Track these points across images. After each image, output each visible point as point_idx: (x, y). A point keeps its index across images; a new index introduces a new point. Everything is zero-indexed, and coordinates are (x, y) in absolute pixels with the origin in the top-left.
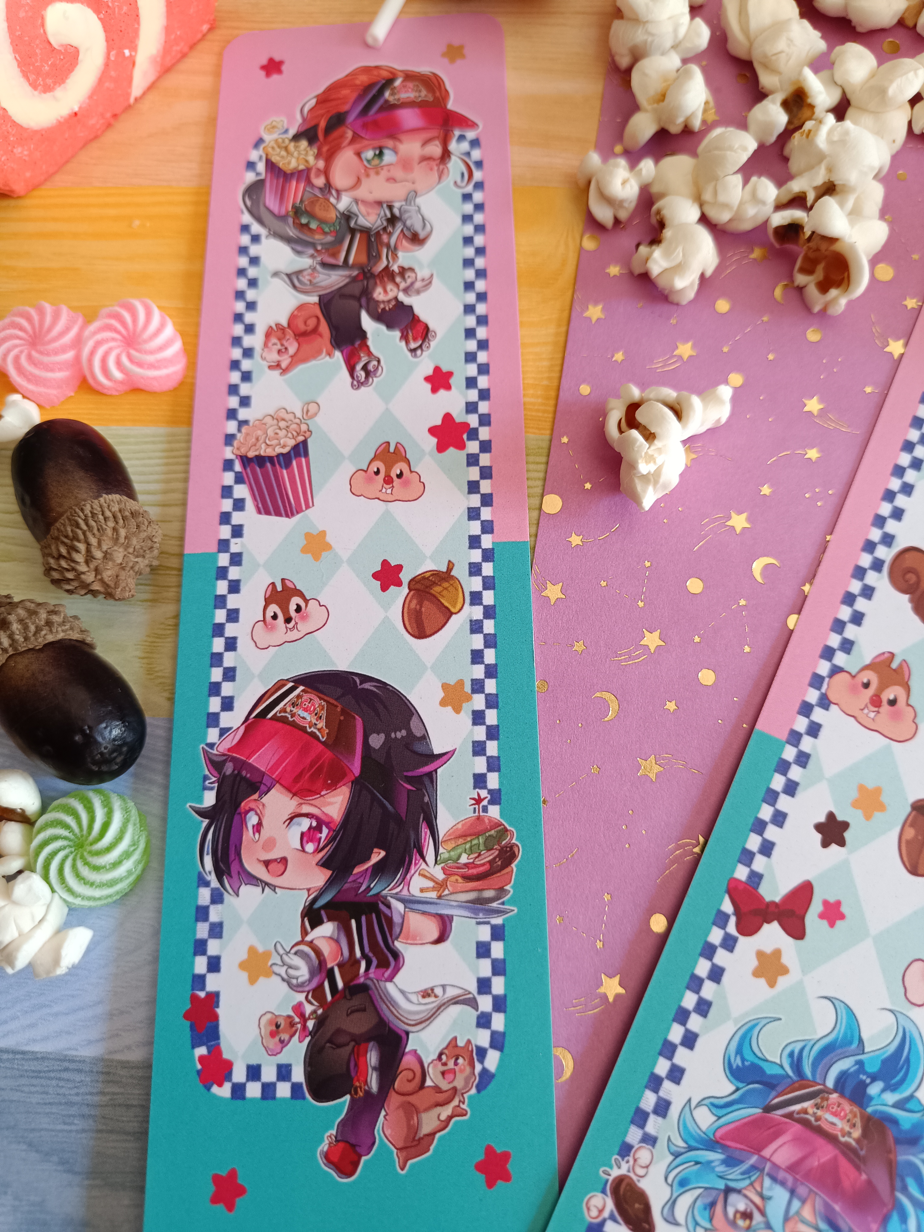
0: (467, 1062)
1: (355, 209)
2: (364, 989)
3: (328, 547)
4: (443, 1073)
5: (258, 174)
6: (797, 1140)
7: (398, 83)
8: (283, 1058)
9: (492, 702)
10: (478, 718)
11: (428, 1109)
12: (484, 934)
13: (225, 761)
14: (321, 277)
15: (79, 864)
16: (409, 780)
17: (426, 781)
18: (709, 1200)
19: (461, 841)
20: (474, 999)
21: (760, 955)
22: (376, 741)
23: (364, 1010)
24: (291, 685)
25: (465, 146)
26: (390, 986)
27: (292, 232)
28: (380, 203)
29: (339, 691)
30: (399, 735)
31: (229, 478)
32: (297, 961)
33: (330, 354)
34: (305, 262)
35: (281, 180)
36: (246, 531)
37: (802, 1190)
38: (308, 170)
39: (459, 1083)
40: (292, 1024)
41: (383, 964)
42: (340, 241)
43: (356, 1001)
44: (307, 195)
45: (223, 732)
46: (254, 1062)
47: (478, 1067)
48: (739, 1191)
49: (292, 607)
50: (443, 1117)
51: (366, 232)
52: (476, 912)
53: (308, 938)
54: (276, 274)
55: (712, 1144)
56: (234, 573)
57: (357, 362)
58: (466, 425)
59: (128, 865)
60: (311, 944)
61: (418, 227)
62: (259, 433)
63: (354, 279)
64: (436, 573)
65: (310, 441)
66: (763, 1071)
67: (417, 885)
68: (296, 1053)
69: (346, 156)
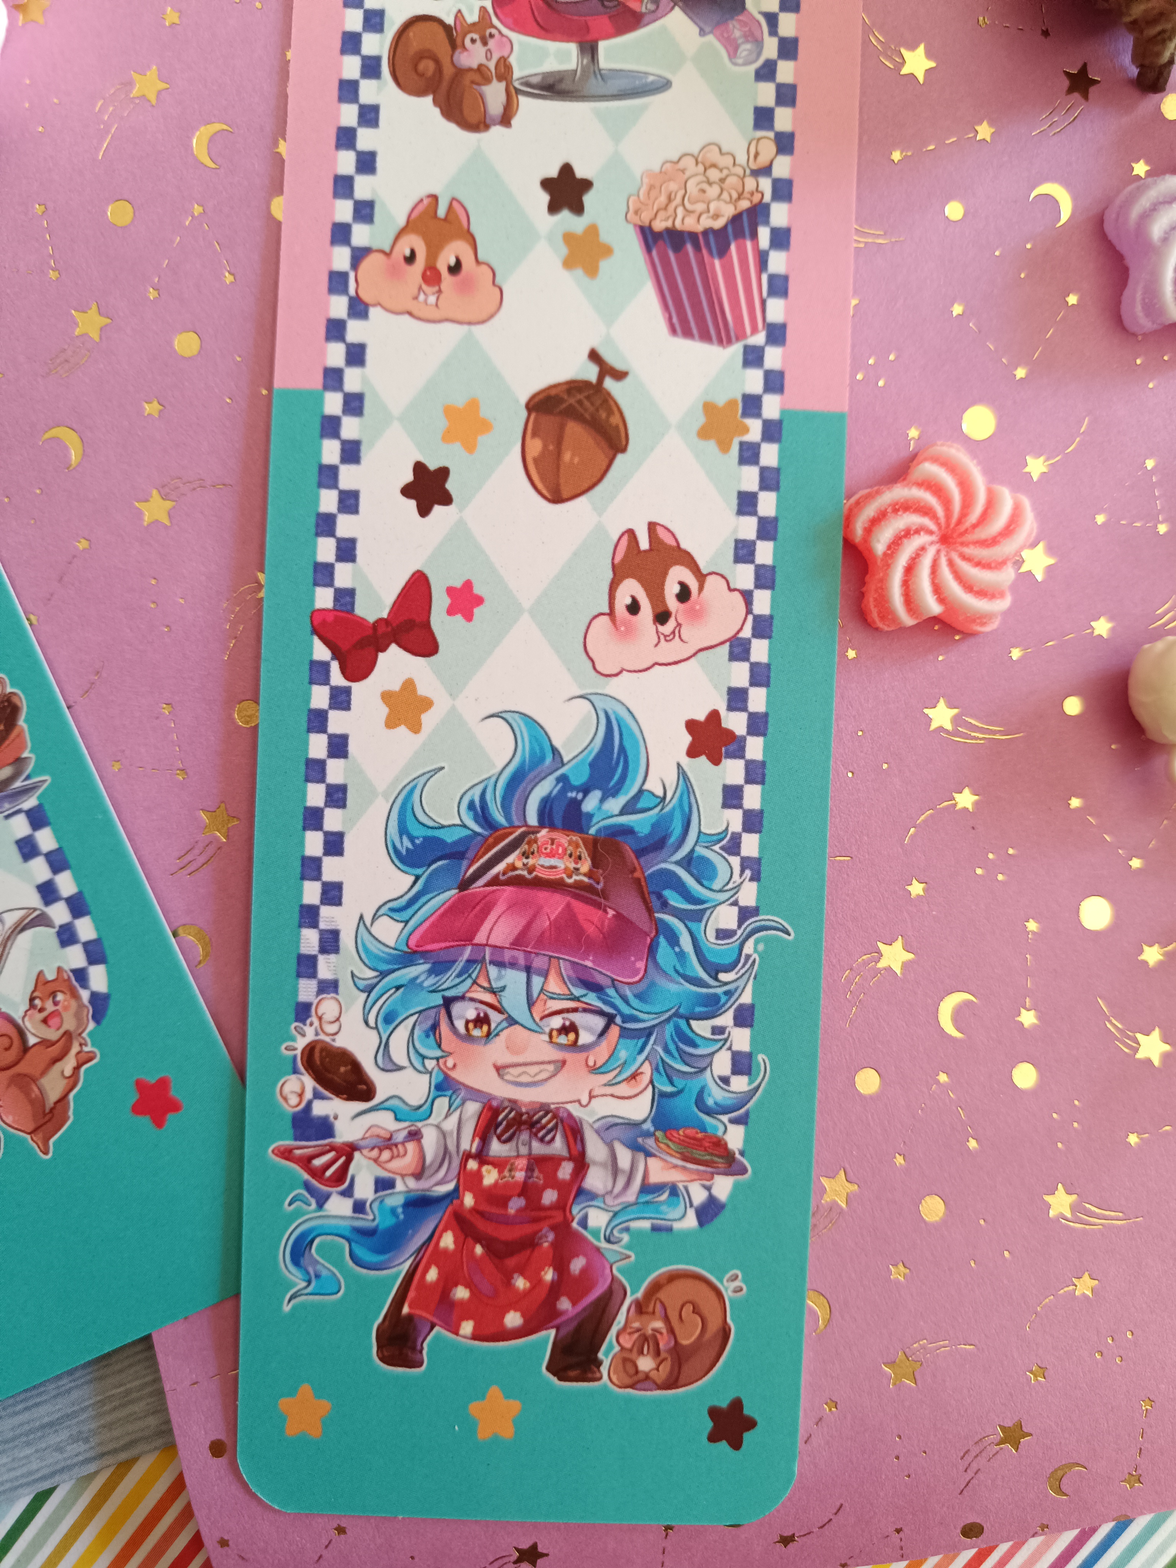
0: (68, 996)
6: (513, 906)
11: (45, 1072)
12: (21, 827)
18: (430, 1023)
20: (43, 914)
21: (387, 697)
37: (540, 962)
39: (69, 1023)
47: (85, 995)
50: (68, 1072)
55: (408, 958)
66: (441, 842)
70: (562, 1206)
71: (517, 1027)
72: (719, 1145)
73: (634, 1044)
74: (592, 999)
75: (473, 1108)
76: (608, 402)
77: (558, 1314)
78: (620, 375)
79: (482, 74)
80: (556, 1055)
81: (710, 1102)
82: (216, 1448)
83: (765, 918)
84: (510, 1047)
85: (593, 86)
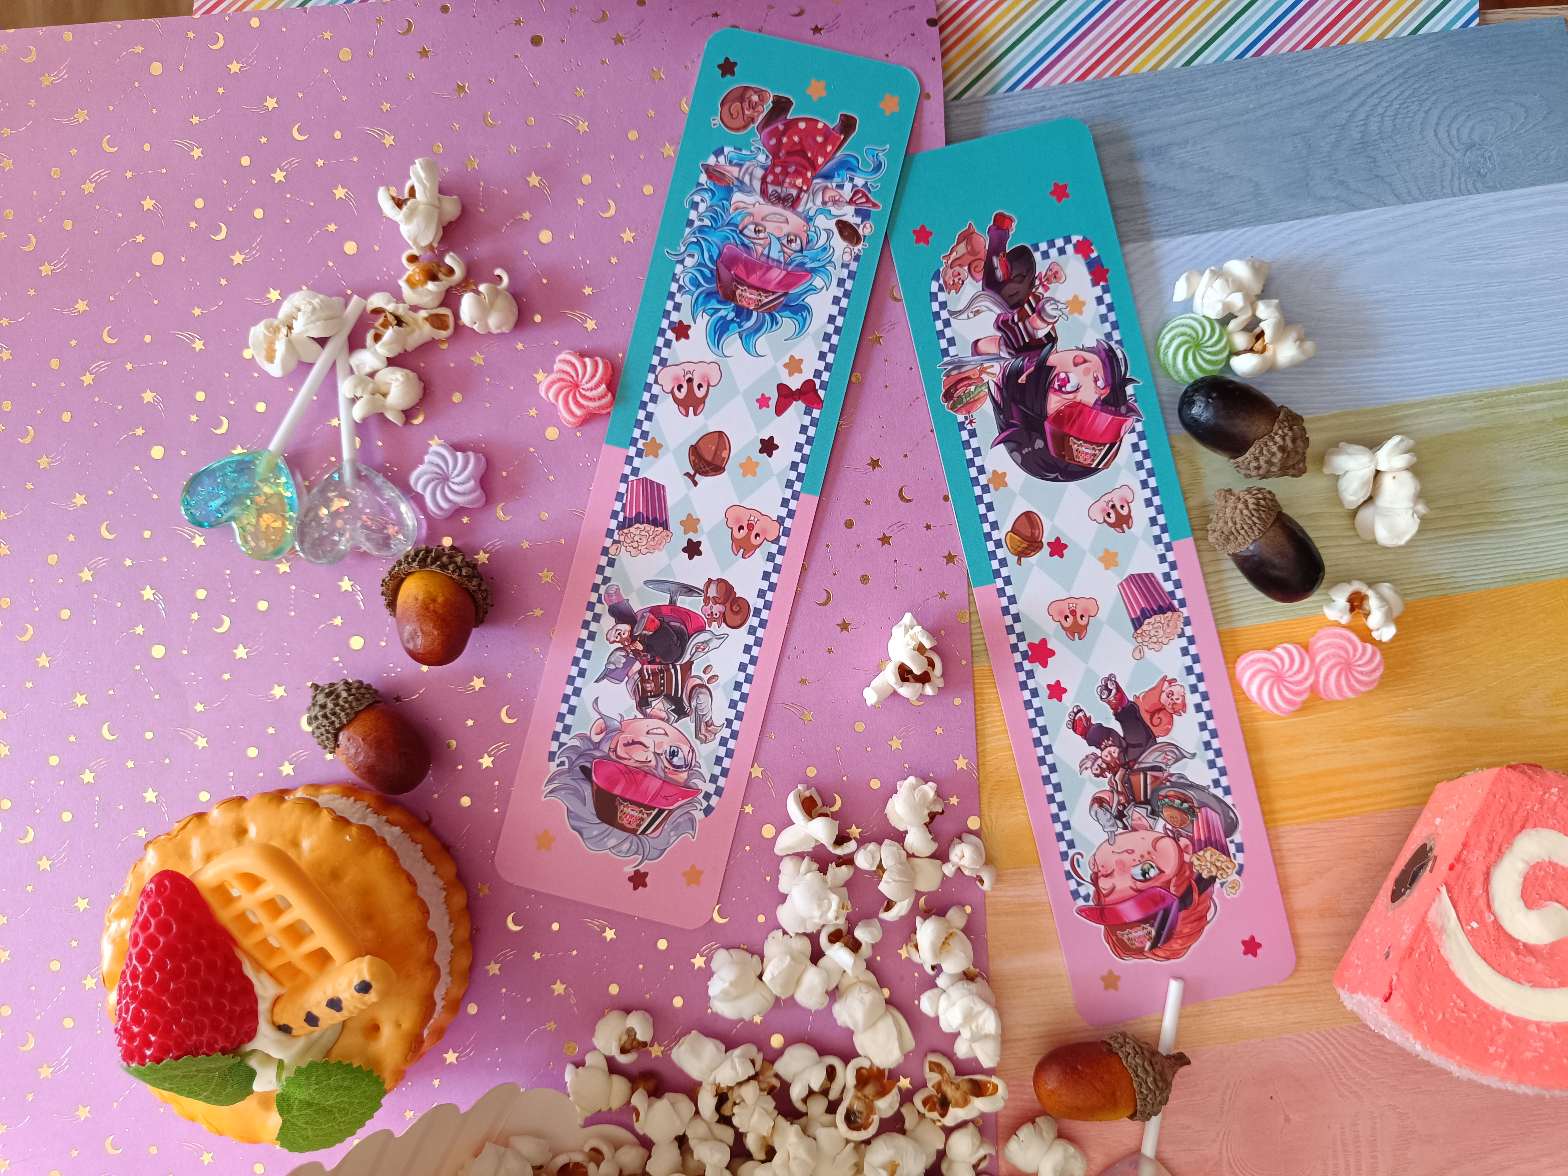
0: (948, 283)
1: (1151, 821)
2: (1013, 307)
3: (1101, 559)
5: (1232, 842)
6: (769, 282)
7: (1148, 945)
8: (1048, 262)
9: (975, 481)
10: (981, 470)
14: (1159, 760)
15: (1194, 335)
16: (1014, 425)
17: (1004, 427)
18: (810, 244)
19: (976, 398)
20: (951, 315)
21: (800, 371)
22: (1039, 444)
23: (1010, 296)
24: (1100, 467)
26: (999, 312)
28: (1134, 830)
29: (1069, 469)
30: (1026, 450)
31: (1179, 594)
32: (1054, 313)
33: (1138, 698)
34: (1174, 769)
35: (1213, 839)
36: (1157, 560)
38: (1194, 852)
39: (950, 272)
40: (1047, 280)
41: (1005, 322)
42: (1153, 792)
43: (1015, 300)
44: (1189, 828)
47: (941, 281)
48: (795, 251)
49: (1113, 515)
50: (954, 253)
51: (1138, 803)
53: (1050, 326)
54: (1194, 755)
56: (1156, 530)
58: (1031, 662)
59: (1165, 342)
60: (1049, 324)
62: (1168, 630)
63: (1135, 761)
64: (1027, 555)
65: (1133, 631)
66: (791, 312)
67: (996, 368)
68: (1041, 266)
69: (1170, 867)
71: (777, 236)
72: (710, 176)
76: (694, 465)
78: (687, 474)
79: (715, 601)
80: (764, 223)
82: (928, 96)
83: (675, 259)
84: (781, 229)
85: (674, 588)
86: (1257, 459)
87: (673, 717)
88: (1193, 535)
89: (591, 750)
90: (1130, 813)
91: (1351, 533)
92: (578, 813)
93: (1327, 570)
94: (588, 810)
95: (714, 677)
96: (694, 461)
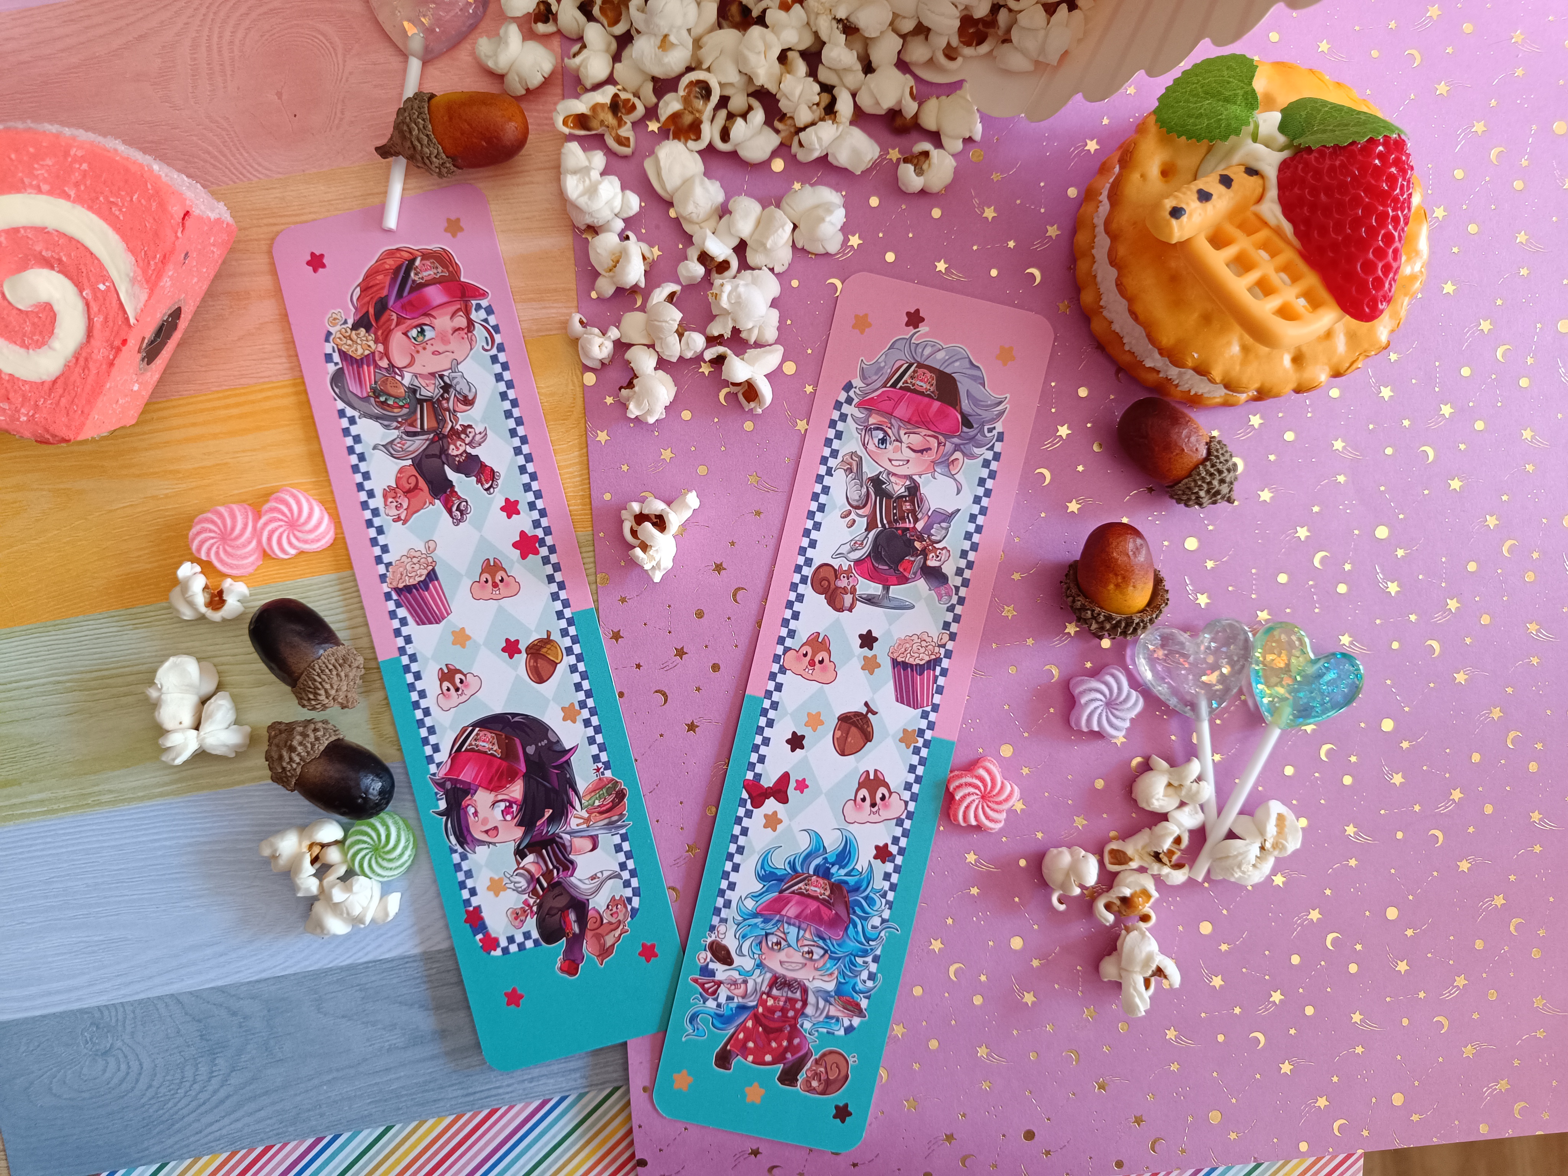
0: (622, 906)
1: (416, 383)
2: (559, 883)
3: (469, 638)
4: (612, 915)
5: (336, 364)
6: (798, 903)
7: (418, 262)
8: (525, 929)
9: (593, 712)
10: (587, 723)
11: (607, 934)
12: (617, 839)
13: (445, 782)
14: (409, 443)
15: (380, 860)
16: (555, 767)
17: (565, 765)
18: (759, 941)
19: (593, 794)
20: (619, 874)
21: (766, 816)
22: (531, 750)
23: (562, 894)
24: (470, 728)
25: (482, 314)
26: (572, 878)
27: (377, 411)
28: (433, 375)
29: (501, 726)
30: (543, 743)
31: (391, 606)
32: (518, 879)
33: (430, 503)
34: (394, 434)
35: (355, 366)
36: (413, 638)
37: (804, 926)
38: (373, 353)
39: (621, 917)
40: (525, 912)
41: (566, 868)
42: (415, 412)
43: (556, 891)
44: (378, 376)
45: (438, 765)
46: (510, 935)
47: (629, 907)
48: (773, 934)
49: (457, 681)
50: (617, 935)
51: (429, 400)
52: (610, 829)
53: (521, 866)
54: (375, 448)
55: (755, 915)
56: (414, 667)
57: (452, 506)
58: (536, 536)
59: (408, 853)
60: (523, 868)
61: (466, 392)
62: (401, 569)
63: (432, 442)
64: (541, 640)
65: (437, 569)
66: (776, 874)
67: (574, 823)
68: (531, 924)
69: (397, 337)
70: (795, 1018)
71: (791, 949)
72: (858, 1005)
73: (832, 962)
74: (821, 943)
75: (769, 976)
76: (868, 722)
77: (785, 1058)
78: (874, 713)
79: (845, 591)
80: (804, 961)
81: (857, 988)
82: (645, 1089)
83: (890, 924)
84: (787, 956)
85: (886, 602)
86: (317, 739)
87: (883, 477)
88: (378, 663)
89: (963, 444)
90: (437, 391)
91: (221, 668)
92: (974, 383)
93: (247, 631)
94: (964, 386)
95: (844, 517)
96: (868, 726)
